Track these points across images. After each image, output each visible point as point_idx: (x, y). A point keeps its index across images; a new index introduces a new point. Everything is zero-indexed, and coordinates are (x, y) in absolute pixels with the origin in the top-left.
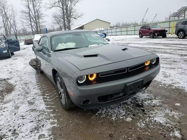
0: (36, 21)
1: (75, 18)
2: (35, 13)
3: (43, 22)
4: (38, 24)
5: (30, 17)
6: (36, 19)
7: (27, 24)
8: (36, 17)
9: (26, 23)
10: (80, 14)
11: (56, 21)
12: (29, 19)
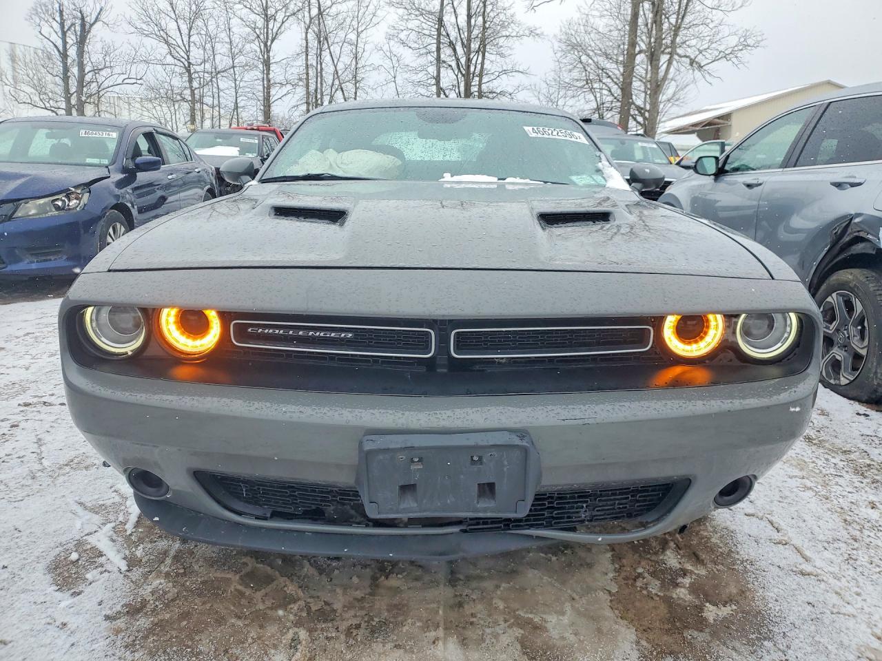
0: (469, 60)
1: (692, 62)
2: (469, 17)
3: (505, 72)
4: (476, 81)
5: (439, 34)
6: (468, 54)
7: (421, 76)
8: (469, 40)
9: (415, 71)
10: (733, 41)
11: (575, 74)
12: (434, 47)
